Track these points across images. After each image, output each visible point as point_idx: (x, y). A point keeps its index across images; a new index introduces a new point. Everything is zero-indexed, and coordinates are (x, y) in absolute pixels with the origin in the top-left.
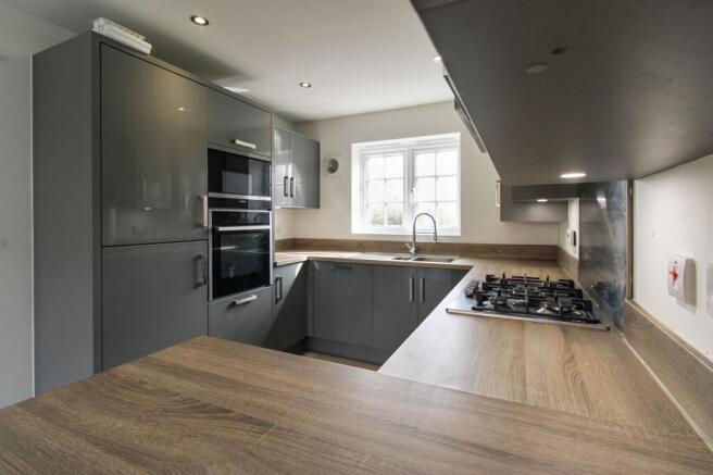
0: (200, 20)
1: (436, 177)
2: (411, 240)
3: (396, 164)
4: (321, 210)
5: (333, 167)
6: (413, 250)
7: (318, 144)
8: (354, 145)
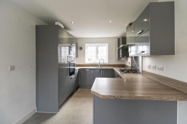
0: (73, 23)
1: (102, 51)
2: (99, 64)
3: (94, 48)
4: (78, 58)
5: (81, 49)
6: (99, 66)
7: (77, 43)
8: (86, 44)
